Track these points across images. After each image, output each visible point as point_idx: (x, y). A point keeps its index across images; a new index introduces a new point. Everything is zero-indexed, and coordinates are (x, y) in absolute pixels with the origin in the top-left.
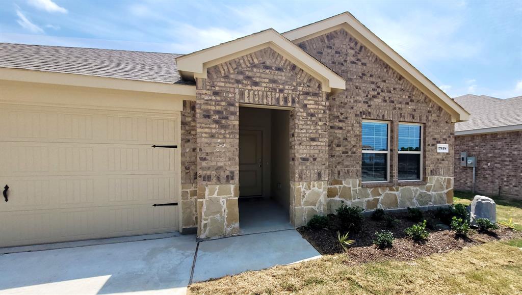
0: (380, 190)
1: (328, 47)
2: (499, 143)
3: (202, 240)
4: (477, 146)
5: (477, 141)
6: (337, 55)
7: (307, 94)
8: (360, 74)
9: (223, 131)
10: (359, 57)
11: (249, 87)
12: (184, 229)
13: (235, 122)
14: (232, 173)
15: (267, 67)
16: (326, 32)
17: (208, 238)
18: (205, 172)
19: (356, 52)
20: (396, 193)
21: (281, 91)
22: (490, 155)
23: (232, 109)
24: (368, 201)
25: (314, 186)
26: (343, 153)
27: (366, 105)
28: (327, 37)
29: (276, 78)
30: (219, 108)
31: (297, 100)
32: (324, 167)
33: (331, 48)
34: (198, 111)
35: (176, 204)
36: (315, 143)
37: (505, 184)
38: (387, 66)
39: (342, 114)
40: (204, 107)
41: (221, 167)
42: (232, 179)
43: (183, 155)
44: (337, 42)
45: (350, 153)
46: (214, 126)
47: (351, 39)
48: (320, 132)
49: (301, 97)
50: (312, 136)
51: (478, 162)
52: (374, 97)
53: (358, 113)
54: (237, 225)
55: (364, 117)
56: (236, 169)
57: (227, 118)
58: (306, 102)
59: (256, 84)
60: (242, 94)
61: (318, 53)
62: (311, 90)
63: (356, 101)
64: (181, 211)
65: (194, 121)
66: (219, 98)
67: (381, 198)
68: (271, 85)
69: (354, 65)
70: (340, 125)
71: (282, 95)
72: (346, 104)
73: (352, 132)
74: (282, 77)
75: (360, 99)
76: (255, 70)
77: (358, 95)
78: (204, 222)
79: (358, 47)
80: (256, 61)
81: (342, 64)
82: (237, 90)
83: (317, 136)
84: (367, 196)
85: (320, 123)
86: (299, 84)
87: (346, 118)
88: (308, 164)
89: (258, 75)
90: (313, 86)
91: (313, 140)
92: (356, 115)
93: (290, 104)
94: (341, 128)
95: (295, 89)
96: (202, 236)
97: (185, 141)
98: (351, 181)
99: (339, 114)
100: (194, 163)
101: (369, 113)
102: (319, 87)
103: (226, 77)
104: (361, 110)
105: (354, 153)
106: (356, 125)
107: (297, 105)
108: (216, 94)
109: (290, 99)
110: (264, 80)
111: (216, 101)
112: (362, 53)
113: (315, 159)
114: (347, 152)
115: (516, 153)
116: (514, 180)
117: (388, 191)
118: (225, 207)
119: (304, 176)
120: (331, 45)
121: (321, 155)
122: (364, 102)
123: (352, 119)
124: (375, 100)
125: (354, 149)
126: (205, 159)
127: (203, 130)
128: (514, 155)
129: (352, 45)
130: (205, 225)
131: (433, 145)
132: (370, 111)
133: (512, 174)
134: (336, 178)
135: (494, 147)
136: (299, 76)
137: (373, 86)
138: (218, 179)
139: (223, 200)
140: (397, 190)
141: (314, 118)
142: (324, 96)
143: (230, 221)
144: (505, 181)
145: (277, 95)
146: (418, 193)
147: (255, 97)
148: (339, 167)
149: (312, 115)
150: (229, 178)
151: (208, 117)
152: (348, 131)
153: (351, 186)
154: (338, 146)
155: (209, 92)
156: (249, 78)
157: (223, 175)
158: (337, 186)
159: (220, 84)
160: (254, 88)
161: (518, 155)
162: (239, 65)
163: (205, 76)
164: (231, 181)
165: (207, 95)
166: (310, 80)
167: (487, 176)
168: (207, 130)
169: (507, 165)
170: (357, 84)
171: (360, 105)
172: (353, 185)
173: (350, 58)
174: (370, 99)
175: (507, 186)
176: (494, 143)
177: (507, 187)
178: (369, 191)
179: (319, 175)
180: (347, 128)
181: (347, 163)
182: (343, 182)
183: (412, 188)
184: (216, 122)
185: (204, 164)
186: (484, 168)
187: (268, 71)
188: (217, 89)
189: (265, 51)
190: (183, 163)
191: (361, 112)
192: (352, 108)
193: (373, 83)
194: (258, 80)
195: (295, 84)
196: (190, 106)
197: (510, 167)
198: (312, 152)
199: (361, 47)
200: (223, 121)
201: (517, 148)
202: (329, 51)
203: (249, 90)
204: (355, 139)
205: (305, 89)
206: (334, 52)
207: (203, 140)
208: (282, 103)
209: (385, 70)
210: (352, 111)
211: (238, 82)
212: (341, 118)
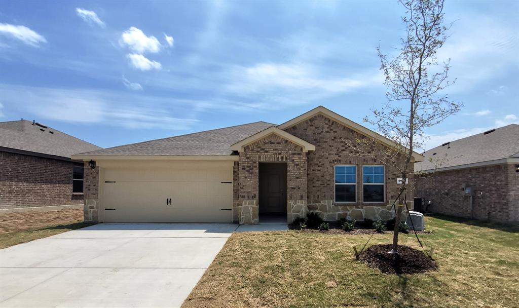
0: (348, 208)
1: (310, 126)
2: (488, 175)
3: (241, 225)
4: (473, 178)
5: (474, 173)
6: (317, 129)
7: (294, 154)
8: (333, 138)
9: (251, 175)
10: (332, 128)
11: (263, 154)
12: (234, 221)
13: (256, 170)
14: (255, 195)
15: (272, 143)
16: (309, 118)
17: (243, 224)
18: (242, 194)
19: (329, 126)
20: (362, 210)
21: (280, 154)
22: (482, 185)
23: (255, 164)
24: (339, 214)
25: (298, 203)
26: (321, 185)
27: (337, 156)
28: (310, 120)
29: (277, 148)
30: (249, 165)
31: (288, 157)
32: (304, 192)
33: (312, 126)
34: (240, 167)
35: (231, 210)
36: (299, 180)
37: (493, 209)
38: (352, 131)
39: (320, 162)
40: (242, 165)
41: (250, 192)
42: (255, 197)
43: (234, 186)
44: (316, 122)
45: (326, 185)
46: (246, 173)
47: (326, 119)
48: (302, 173)
49: (290, 156)
50: (297, 176)
51: (475, 191)
52: (343, 150)
53: (332, 161)
54: (257, 219)
55: (336, 163)
56: (257, 193)
57: (252, 169)
58: (293, 158)
59: (267, 152)
60: (260, 157)
61: (304, 130)
62: (296, 152)
63: (329, 154)
64: (233, 212)
65: (238, 170)
66: (249, 160)
67: (349, 213)
68: (274, 152)
69: (328, 133)
70: (319, 168)
71: (280, 156)
72: (322, 156)
73: (327, 172)
74: (279, 147)
75: (333, 153)
76: (266, 145)
77: (331, 150)
78: (242, 217)
79: (331, 123)
80: (267, 141)
81: (320, 134)
82: (257, 156)
83: (300, 175)
84: (338, 210)
85: (302, 169)
86: (289, 150)
87: (323, 164)
88: (295, 190)
89: (268, 147)
90: (298, 150)
91: (298, 178)
92: (330, 162)
93: (284, 160)
94: (319, 170)
95: (287, 152)
96: (241, 223)
97: (235, 180)
98: (327, 201)
99: (318, 162)
100: (238, 190)
101: (340, 160)
102: (302, 149)
103: (252, 150)
104: (334, 159)
105: (329, 185)
106: (330, 168)
107: (288, 160)
108: (248, 158)
109: (285, 158)
110: (270, 150)
111: (248, 161)
112: (333, 126)
113: (299, 188)
114: (324, 184)
115: (499, 183)
116: (498, 206)
117: (354, 208)
118: (251, 210)
119: (292, 197)
120: (313, 124)
121: (303, 186)
122: (336, 154)
123: (327, 165)
124: (343, 152)
125: (329, 183)
126: (242, 188)
127: (242, 175)
128: (497, 185)
129: (327, 122)
130: (242, 218)
131: (393, 179)
132: (340, 159)
133: (497, 201)
134: (317, 199)
135: (484, 179)
136: (289, 145)
137: (342, 144)
138: (248, 197)
139: (250, 208)
140: (362, 208)
141: (298, 167)
142: (304, 155)
143: (254, 217)
144: (493, 208)
145: (278, 156)
146: (380, 211)
147: (265, 158)
148: (318, 193)
149: (297, 165)
150: (254, 197)
151: (244, 169)
152: (325, 172)
153: (327, 204)
154: (318, 181)
155: (245, 158)
156: (263, 149)
157: (251, 195)
158: (317, 204)
159: (250, 154)
160: (266, 154)
161: (500, 185)
162: (258, 143)
163: (243, 151)
164: (254, 199)
165: (244, 159)
166: (296, 147)
167: (481, 203)
168: (243, 175)
169: (493, 194)
170: (330, 144)
171: (333, 156)
172: (328, 204)
173: (326, 129)
174: (340, 152)
175: (494, 211)
176: (484, 175)
177: (494, 213)
178: (340, 208)
179: (302, 197)
180: (324, 171)
181: (324, 191)
182: (322, 202)
183: (375, 207)
184: (247, 171)
185: (242, 190)
186: (479, 197)
187: (272, 145)
188: (248, 156)
189: (271, 135)
190: (234, 190)
191: (333, 161)
192: (327, 158)
193: (342, 142)
194: (267, 150)
195: (287, 150)
196: (236, 164)
197: (496, 195)
198: (297, 184)
199: (333, 123)
200: (251, 171)
201: (499, 179)
202: (311, 127)
203: (263, 155)
204: (329, 176)
205: (293, 152)
206: (314, 128)
207: (242, 179)
208: (280, 160)
209: (351, 133)
210: (327, 160)
211: (258, 152)
212: (320, 164)
